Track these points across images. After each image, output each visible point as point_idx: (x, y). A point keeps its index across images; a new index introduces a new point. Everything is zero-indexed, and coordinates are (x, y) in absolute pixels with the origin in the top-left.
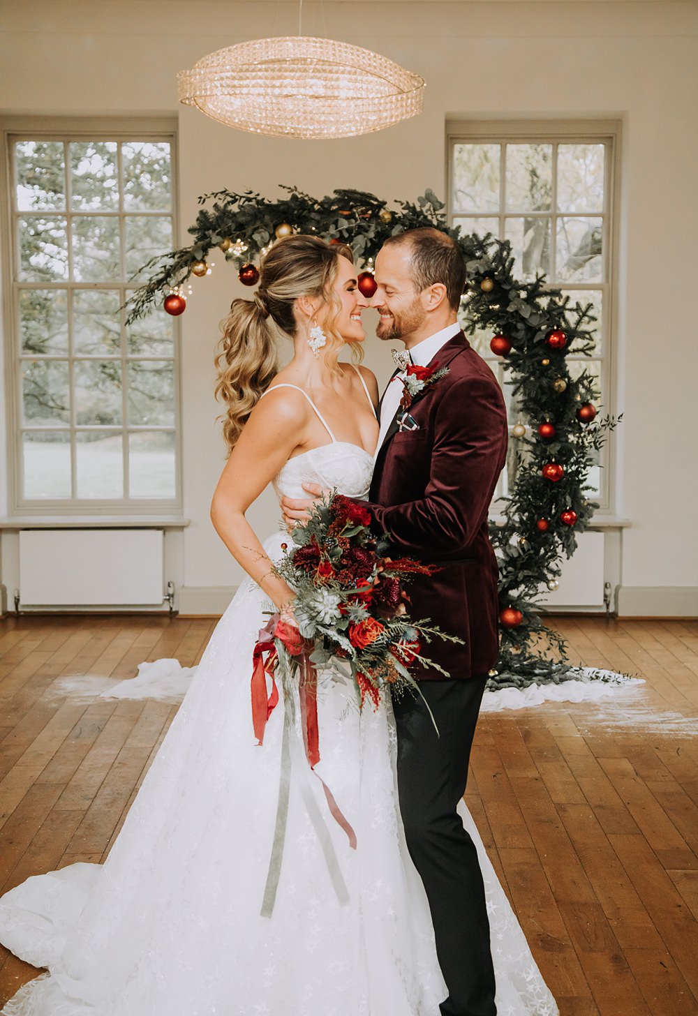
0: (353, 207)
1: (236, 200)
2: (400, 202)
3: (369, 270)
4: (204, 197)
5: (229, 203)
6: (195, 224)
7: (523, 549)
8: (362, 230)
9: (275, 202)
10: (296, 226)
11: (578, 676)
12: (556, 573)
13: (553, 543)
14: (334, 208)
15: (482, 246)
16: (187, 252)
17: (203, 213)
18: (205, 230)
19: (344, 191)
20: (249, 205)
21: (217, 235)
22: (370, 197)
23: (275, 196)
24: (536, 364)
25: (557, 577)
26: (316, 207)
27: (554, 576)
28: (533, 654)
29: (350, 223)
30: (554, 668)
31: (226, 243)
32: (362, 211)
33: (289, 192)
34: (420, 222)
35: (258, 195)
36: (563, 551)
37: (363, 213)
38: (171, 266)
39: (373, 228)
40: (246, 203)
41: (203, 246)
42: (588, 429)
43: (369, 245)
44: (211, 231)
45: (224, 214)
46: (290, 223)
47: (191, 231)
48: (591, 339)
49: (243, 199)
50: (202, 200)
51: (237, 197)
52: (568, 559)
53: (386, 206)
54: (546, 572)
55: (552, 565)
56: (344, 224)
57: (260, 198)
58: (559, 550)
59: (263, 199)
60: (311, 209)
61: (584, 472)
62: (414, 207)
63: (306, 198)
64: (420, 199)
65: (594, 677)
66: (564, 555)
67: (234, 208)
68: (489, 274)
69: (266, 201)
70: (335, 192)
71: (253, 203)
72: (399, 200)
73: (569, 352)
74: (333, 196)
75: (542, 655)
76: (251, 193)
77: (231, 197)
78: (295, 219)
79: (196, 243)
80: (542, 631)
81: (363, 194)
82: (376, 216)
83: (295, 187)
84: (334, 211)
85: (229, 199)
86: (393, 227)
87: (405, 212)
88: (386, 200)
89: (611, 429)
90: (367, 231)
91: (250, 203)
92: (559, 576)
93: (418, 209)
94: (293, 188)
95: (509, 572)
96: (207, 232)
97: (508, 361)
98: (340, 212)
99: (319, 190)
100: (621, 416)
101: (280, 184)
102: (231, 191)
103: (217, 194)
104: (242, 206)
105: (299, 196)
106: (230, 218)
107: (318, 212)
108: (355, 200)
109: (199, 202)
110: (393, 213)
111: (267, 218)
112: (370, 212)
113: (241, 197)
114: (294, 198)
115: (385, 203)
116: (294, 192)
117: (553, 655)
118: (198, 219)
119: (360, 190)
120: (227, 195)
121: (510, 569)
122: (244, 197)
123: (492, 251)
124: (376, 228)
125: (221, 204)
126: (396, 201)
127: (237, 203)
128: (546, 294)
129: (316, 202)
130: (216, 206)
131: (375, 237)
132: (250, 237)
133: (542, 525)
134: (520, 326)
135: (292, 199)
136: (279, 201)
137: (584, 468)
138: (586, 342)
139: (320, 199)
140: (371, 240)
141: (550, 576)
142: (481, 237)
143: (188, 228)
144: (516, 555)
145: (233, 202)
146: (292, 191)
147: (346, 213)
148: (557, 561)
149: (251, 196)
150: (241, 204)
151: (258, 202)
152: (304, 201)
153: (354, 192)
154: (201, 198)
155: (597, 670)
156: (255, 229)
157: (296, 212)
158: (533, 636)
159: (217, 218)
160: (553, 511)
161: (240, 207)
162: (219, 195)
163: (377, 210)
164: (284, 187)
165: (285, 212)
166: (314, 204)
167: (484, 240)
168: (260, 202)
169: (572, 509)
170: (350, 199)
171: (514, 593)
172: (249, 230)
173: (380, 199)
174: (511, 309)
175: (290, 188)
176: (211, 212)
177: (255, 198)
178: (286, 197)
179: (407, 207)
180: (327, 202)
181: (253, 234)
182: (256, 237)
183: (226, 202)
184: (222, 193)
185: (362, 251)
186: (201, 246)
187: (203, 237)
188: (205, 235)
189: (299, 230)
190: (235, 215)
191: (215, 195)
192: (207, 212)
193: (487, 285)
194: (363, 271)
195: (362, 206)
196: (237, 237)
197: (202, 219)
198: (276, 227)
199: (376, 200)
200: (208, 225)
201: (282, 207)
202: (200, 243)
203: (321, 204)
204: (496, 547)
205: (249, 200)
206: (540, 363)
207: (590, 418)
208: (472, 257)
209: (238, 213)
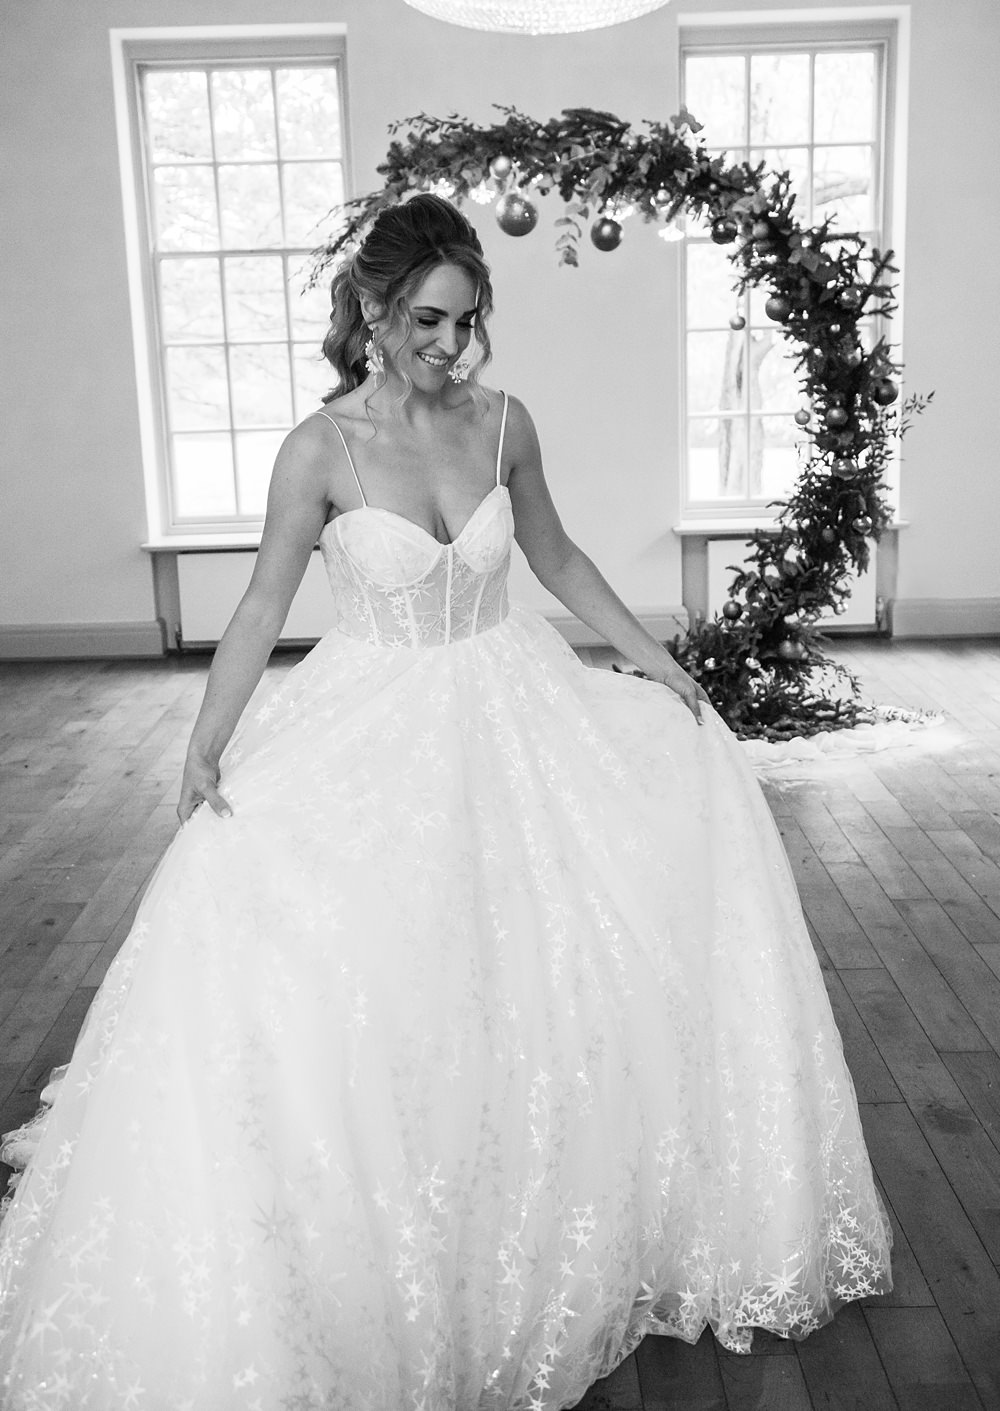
0: (586, 132)
1: (437, 127)
2: (649, 122)
3: (608, 215)
4: (395, 124)
5: (427, 131)
6: (385, 161)
7: (804, 566)
8: (601, 160)
9: (487, 128)
10: (515, 158)
11: (872, 718)
12: (845, 594)
13: (842, 557)
14: (563, 134)
15: (754, 179)
16: (377, 198)
17: (395, 146)
18: (398, 168)
19: (576, 111)
20: (454, 133)
21: (416, 173)
22: (611, 118)
23: (486, 120)
24: (823, 332)
25: (846, 599)
26: (540, 133)
27: (843, 598)
28: (815, 693)
29: (587, 151)
30: (842, 709)
31: (426, 184)
32: (599, 137)
33: (505, 114)
34: (676, 148)
35: (465, 119)
36: (853, 566)
37: (601, 139)
38: (357, 218)
39: (615, 158)
40: (451, 130)
41: (398, 189)
42: (885, 412)
43: (610, 181)
44: (406, 169)
45: (422, 147)
46: (509, 154)
47: (381, 170)
48: (892, 297)
49: (446, 126)
50: (393, 129)
51: (438, 123)
52: (859, 575)
53: (631, 128)
54: (831, 593)
55: (841, 584)
56: (580, 153)
57: (467, 123)
58: (848, 565)
59: (472, 125)
60: (534, 137)
61: (881, 468)
62: (666, 131)
63: (528, 122)
64: (673, 119)
65: (890, 717)
66: (855, 571)
67: (435, 138)
68: (763, 217)
69: (476, 128)
70: (564, 112)
71: (459, 130)
72: (647, 119)
73: (862, 314)
74: (561, 119)
75: (826, 693)
76: (456, 117)
77: (430, 123)
78: (514, 148)
79: (387, 186)
80: (828, 664)
81: (600, 115)
82: (616, 143)
83: (514, 107)
84: (562, 138)
85: (428, 126)
86: (641, 157)
87: (655, 136)
88: (630, 121)
89: (918, 412)
90: (607, 162)
91: (456, 130)
92: (849, 597)
93: (672, 131)
94: (510, 108)
95: (785, 595)
96: (401, 171)
97: (788, 329)
98: (570, 139)
99: (544, 110)
100: (932, 395)
101: (495, 102)
102: (430, 116)
103: (412, 120)
104: (445, 136)
105: (519, 119)
106: (431, 151)
107: (543, 139)
108: (590, 123)
109: (390, 132)
110: (639, 139)
111: (479, 149)
112: (609, 138)
113: (443, 123)
114: (512, 121)
115: (628, 125)
116: (513, 115)
117: (840, 693)
118: (389, 155)
119: (596, 109)
120: (425, 121)
121: (788, 590)
122: (446, 123)
123: (767, 185)
124: (619, 158)
125: (418, 134)
126: (644, 121)
127: (438, 132)
128: (837, 238)
129: (540, 127)
130: (411, 136)
131: (617, 171)
132: (458, 176)
133: (827, 533)
134: (804, 282)
135: (508, 123)
136: (493, 126)
137: (881, 463)
138: (886, 300)
139: (545, 123)
140: (613, 174)
141: (837, 598)
142: (754, 167)
143: (377, 166)
144: (794, 573)
145: (433, 130)
146: (509, 112)
147: (579, 140)
148: (847, 579)
149: (456, 121)
150: (443, 132)
151: (466, 129)
152: (524, 127)
153: (588, 112)
154: (391, 126)
155: (894, 709)
156: (463, 166)
157: (515, 140)
158: (816, 670)
159: (415, 152)
160: (840, 517)
161: (442, 136)
162: (415, 121)
163: (618, 136)
164: (499, 107)
165: (501, 141)
166: (536, 130)
167: (757, 171)
168: (468, 129)
169: (867, 514)
170: (583, 122)
171: (791, 619)
172: (455, 166)
173: (623, 121)
174: (793, 260)
175: (506, 109)
176: (406, 144)
177: (461, 124)
178: (502, 120)
179: (658, 129)
180: (554, 127)
181: (461, 170)
182: (466, 174)
183: (424, 130)
184: (419, 118)
185: (602, 190)
186: (395, 190)
187: (397, 178)
188: (399, 174)
189: (518, 163)
190: (435, 147)
191: (410, 121)
192: (400, 145)
193: (759, 229)
194: (601, 216)
195: (598, 129)
196: (441, 176)
197: (394, 154)
198: (490, 161)
199: (617, 121)
200: (403, 162)
201: (497, 136)
202: (393, 185)
203: (546, 129)
204: (768, 564)
205: (454, 126)
206: (828, 329)
207: (891, 398)
208: (742, 193)
209: (440, 144)
